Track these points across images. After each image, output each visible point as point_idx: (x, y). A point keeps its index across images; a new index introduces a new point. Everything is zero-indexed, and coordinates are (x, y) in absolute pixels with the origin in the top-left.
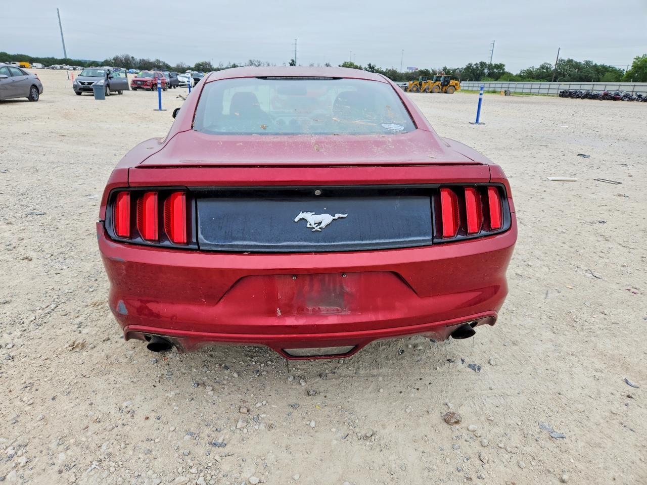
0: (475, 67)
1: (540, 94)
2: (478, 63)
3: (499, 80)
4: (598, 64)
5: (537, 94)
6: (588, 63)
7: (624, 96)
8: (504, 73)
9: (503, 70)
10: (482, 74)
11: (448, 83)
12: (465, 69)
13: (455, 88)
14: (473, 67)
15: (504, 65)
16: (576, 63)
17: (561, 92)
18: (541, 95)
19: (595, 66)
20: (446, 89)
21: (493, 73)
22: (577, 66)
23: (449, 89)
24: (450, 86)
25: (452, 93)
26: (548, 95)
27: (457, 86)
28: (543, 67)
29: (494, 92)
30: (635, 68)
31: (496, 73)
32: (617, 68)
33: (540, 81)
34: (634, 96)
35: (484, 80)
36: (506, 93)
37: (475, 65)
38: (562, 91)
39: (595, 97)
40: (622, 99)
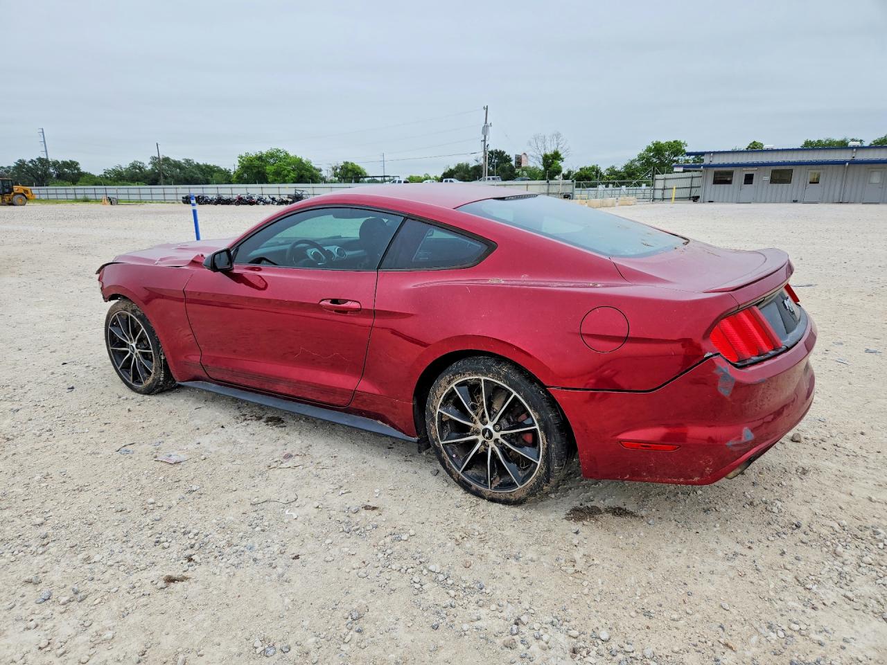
0: (30, 165)
1: (154, 201)
2: (34, 159)
3: (79, 183)
4: (201, 163)
5: (151, 201)
6: (187, 161)
7: (258, 200)
8: (82, 174)
9: (78, 169)
10: (46, 175)
11: (12, 190)
12: (15, 167)
13: (26, 198)
14: (27, 165)
15: (77, 164)
16: (175, 161)
17: (183, 198)
18: (157, 202)
19: (198, 165)
20: (10, 200)
21: (65, 173)
22: (177, 165)
23: (16, 199)
24: (16, 194)
25: (24, 205)
26: (164, 201)
27: (28, 193)
28: (134, 166)
29: (86, 200)
30: (242, 167)
31: (69, 175)
32: (222, 167)
33: (138, 184)
34: (268, 200)
35: (53, 184)
36: (111, 201)
37: (30, 162)
38: (184, 196)
39: (228, 202)
40: (256, 203)
